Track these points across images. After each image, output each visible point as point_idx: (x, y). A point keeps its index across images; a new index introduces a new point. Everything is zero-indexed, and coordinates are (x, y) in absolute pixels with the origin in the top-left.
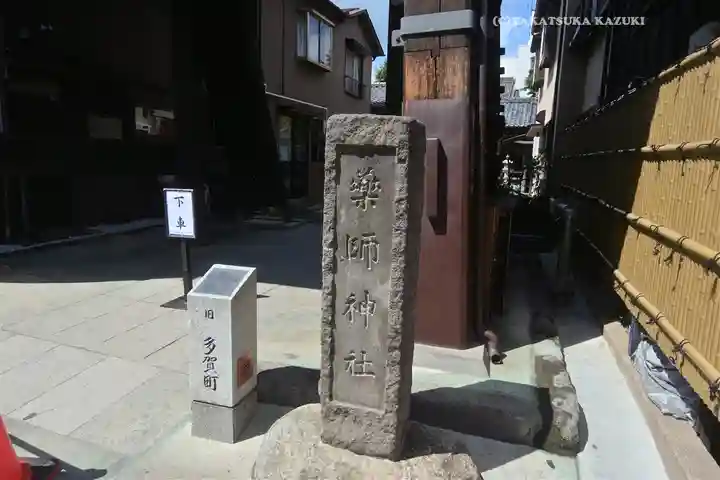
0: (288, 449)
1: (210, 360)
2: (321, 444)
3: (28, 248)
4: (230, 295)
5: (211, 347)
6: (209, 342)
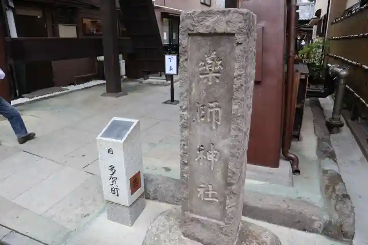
0: (162, 236)
1: (113, 179)
2: (182, 236)
3: (31, 100)
4: (121, 140)
5: (113, 171)
6: (112, 168)
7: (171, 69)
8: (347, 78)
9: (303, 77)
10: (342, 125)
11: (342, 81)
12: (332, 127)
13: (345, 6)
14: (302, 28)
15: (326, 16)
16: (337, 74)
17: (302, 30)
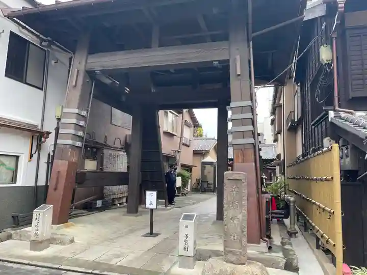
5: (187, 237)
6: (187, 235)
7: (151, 203)
8: (294, 202)
9: (267, 200)
10: (297, 232)
11: (292, 204)
12: (292, 234)
13: (296, 154)
14: (268, 167)
15: (284, 160)
16: (289, 200)
17: (268, 169)
